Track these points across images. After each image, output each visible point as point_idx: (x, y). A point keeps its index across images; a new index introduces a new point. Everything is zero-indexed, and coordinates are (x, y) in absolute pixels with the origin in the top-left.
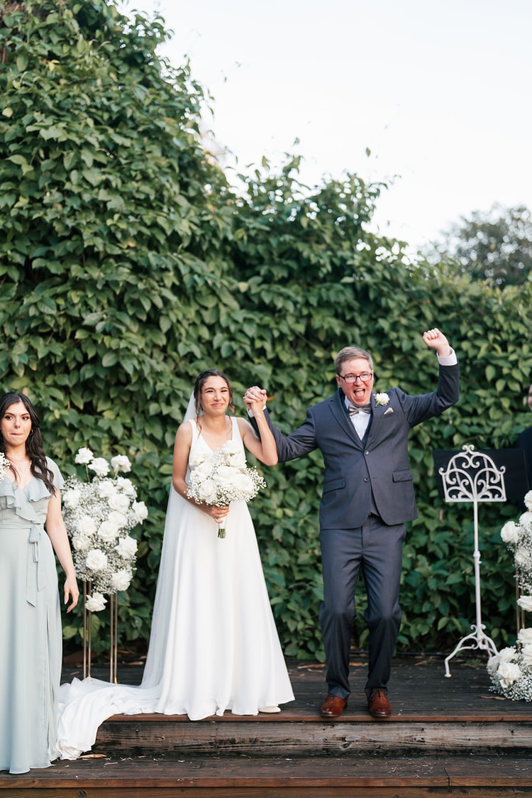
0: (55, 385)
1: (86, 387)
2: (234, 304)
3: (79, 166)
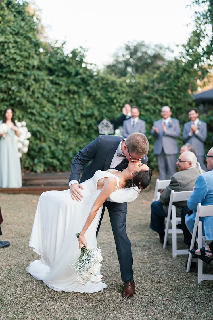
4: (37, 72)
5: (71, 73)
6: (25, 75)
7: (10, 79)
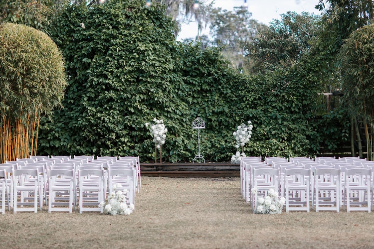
0: (144, 104)
2: (183, 83)
3: (149, 55)
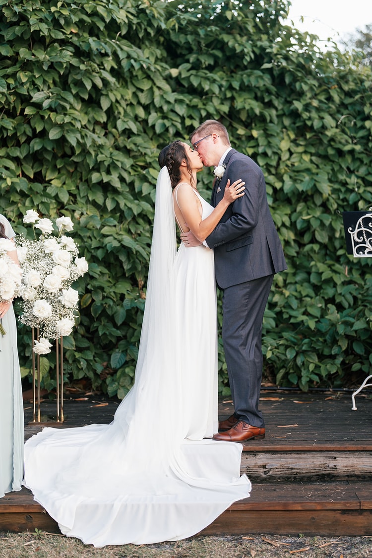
1: (36, 158)
2: (167, 87)
4: (126, 49)
5: (242, 55)
6: (81, 54)
7: (27, 66)
